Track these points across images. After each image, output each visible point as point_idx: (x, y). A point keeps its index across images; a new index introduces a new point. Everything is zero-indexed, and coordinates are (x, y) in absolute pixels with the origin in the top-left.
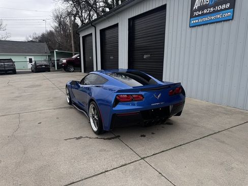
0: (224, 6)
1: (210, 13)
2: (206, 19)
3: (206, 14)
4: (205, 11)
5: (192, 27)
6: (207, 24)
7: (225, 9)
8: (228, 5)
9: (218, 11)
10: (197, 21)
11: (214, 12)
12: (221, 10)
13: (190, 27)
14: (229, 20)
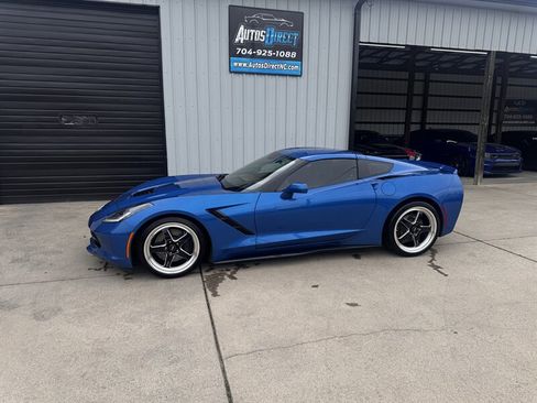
0: (288, 54)
1: (267, 58)
2: (260, 65)
3: (261, 57)
4: (259, 52)
5: (236, 73)
6: (264, 74)
7: (290, 59)
8: (294, 55)
9: (279, 58)
10: (245, 65)
11: (274, 57)
12: (285, 58)
13: (231, 72)
14: (297, 76)
